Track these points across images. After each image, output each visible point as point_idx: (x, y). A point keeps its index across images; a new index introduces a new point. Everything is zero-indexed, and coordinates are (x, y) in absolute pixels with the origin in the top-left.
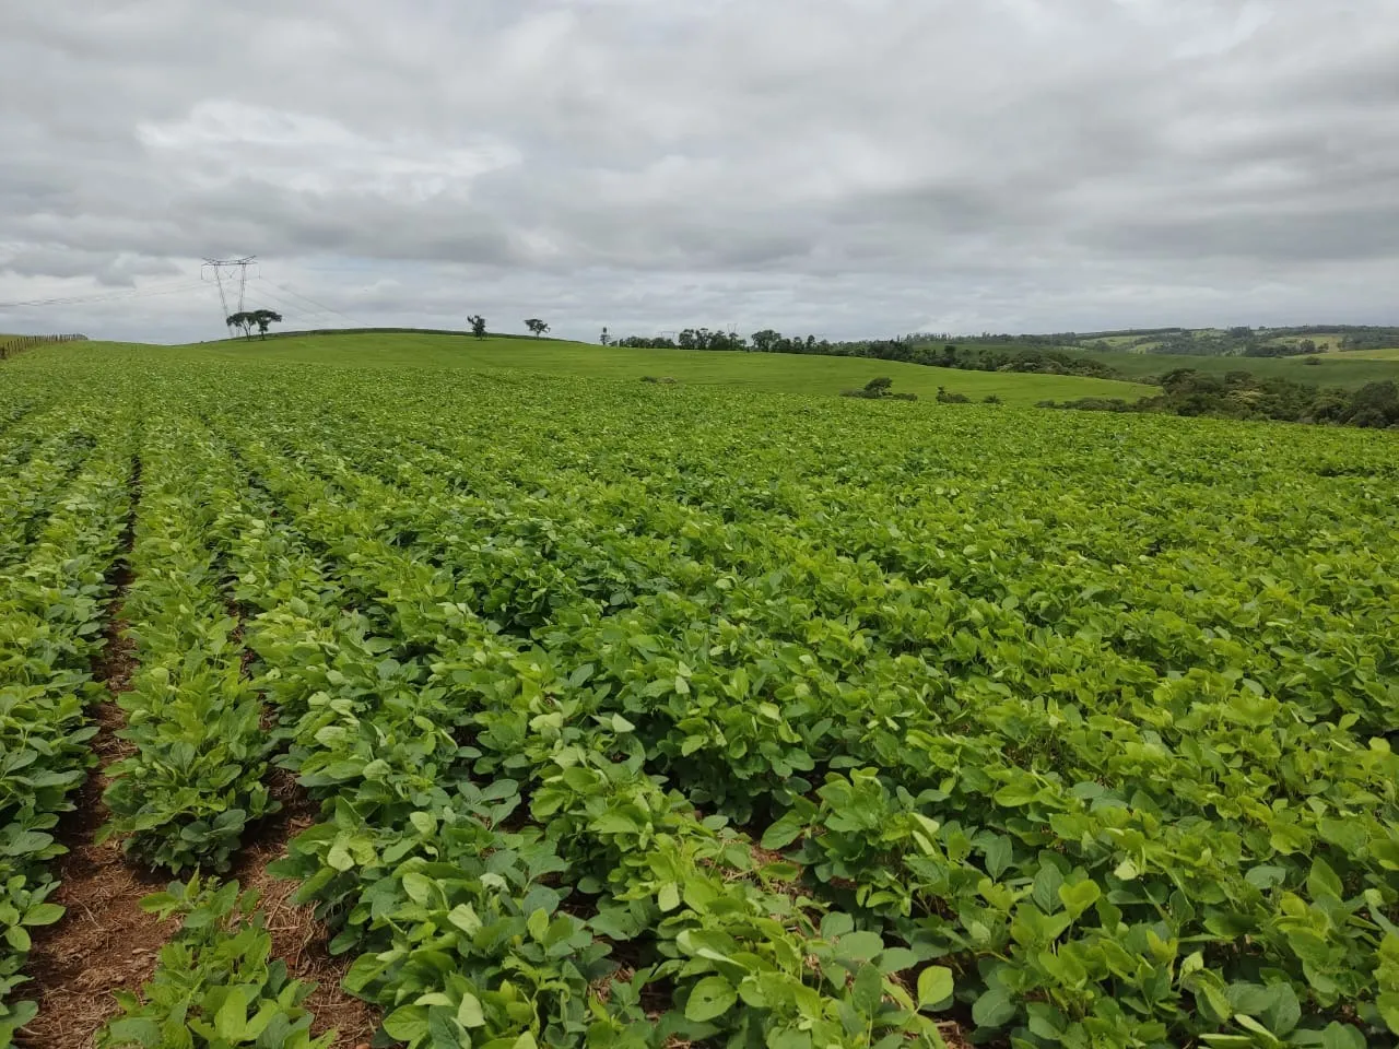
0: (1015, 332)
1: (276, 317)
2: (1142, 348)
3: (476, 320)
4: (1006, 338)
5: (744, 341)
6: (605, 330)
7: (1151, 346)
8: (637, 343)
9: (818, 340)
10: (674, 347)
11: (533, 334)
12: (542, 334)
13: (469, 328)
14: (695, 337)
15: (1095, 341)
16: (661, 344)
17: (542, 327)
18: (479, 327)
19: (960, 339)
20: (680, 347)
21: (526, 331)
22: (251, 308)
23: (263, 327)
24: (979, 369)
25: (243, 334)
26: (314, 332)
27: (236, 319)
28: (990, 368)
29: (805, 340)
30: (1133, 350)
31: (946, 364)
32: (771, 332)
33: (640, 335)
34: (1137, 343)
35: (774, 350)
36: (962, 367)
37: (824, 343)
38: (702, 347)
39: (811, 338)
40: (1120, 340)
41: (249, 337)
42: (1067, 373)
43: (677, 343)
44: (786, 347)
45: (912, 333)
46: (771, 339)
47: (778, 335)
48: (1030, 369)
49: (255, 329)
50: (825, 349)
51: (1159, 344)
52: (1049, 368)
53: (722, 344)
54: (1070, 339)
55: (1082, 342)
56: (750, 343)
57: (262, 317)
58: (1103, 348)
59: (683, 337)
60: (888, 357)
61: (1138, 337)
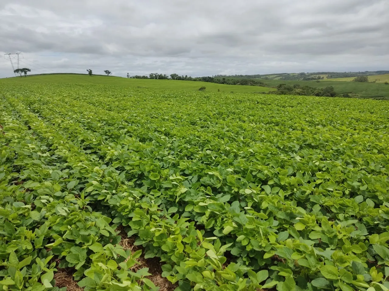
0: (244, 74)
1: (29, 70)
2: (277, 79)
3: (89, 71)
4: (241, 76)
5: (168, 77)
6: (128, 74)
7: (279, 78)
8: (137, 77)
9: (188, 76)
10: (148, 78)
11: (107, 75)
12: (109, 75)
13: (87, 73)
14: (154, 76)
15: (265, 77)
16: (144, 77)
17: (109, 73)
18: (90, 73)
19: (230, 76)
20: (150, 78)
21: (105, 74)
22: (21, 68)
23: (25, 73)
24: (232, 84)
25: (20, 75)
26: (41, 74)
27: (17, 71)
28: (235, 84)
29: (185, 76)
30: (274, 79)
31: (223, 83)
32: (175, 74)
33: (139, 75)
34: (276, 77)
35: (176, 79)
36: (227, 84)
37: (190, 77)
38: (156, 78)
39: (186, 76)
40: (271, 77)
41: (21, 76)
42: (254, 85)
43: (149, 77)
44: (180, 78)
45: (217, 75)
46: (176, 76)
47: (177, 75)
48: (244, 84)
49: (23, 74)
50: (190, 79)
51: (281, 77)
52: (250, 84)
53: (161, 77)
54: (258, 76)
55: (261, 77)
56: (170, 77)
57: (25, 70)
58: (267, 79)
59: (150, 75)
60: (207, 81)
61: (276, 76)
